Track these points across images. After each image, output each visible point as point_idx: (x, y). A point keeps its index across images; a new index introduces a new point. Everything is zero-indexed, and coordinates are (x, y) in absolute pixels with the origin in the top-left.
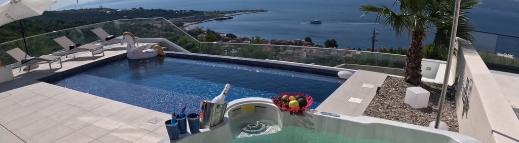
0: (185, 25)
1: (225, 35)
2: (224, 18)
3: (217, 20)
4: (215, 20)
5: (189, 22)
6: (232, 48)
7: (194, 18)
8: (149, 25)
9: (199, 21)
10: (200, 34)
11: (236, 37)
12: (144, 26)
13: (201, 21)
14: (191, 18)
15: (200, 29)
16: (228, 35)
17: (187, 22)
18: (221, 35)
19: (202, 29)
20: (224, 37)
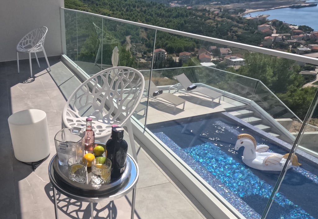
0: (246, 12)
1: (297, 27)
2: (303, 5)
3: (293, 7)
4: (290, 7)
5: (253, 8)
6: (301, 44)
7: (261, 4)
8: (205, 9)
9: (266, 8)
10: (262, 24)
11: (313, 30)
12: (201, 11)
13: (268, 9)
14: (258, 4)
15: (264, 18)
16: (300, 28)
17: (250, 8)
18: (291, 27)
19: (267, 18)
20: (295, 29)
